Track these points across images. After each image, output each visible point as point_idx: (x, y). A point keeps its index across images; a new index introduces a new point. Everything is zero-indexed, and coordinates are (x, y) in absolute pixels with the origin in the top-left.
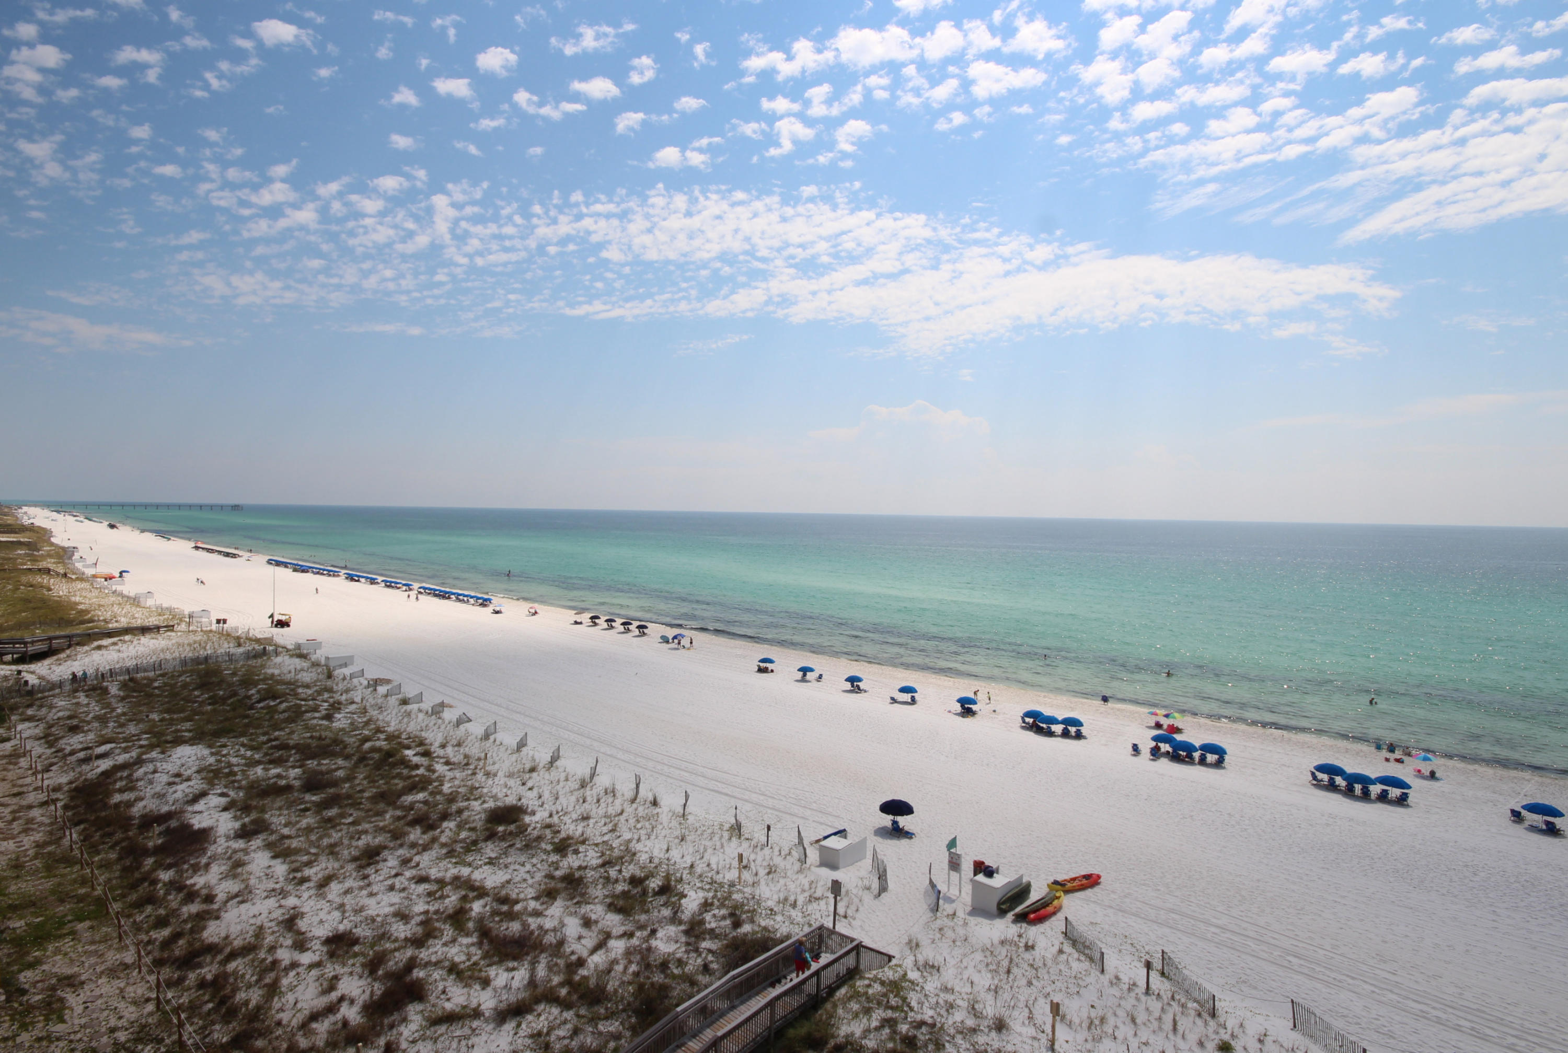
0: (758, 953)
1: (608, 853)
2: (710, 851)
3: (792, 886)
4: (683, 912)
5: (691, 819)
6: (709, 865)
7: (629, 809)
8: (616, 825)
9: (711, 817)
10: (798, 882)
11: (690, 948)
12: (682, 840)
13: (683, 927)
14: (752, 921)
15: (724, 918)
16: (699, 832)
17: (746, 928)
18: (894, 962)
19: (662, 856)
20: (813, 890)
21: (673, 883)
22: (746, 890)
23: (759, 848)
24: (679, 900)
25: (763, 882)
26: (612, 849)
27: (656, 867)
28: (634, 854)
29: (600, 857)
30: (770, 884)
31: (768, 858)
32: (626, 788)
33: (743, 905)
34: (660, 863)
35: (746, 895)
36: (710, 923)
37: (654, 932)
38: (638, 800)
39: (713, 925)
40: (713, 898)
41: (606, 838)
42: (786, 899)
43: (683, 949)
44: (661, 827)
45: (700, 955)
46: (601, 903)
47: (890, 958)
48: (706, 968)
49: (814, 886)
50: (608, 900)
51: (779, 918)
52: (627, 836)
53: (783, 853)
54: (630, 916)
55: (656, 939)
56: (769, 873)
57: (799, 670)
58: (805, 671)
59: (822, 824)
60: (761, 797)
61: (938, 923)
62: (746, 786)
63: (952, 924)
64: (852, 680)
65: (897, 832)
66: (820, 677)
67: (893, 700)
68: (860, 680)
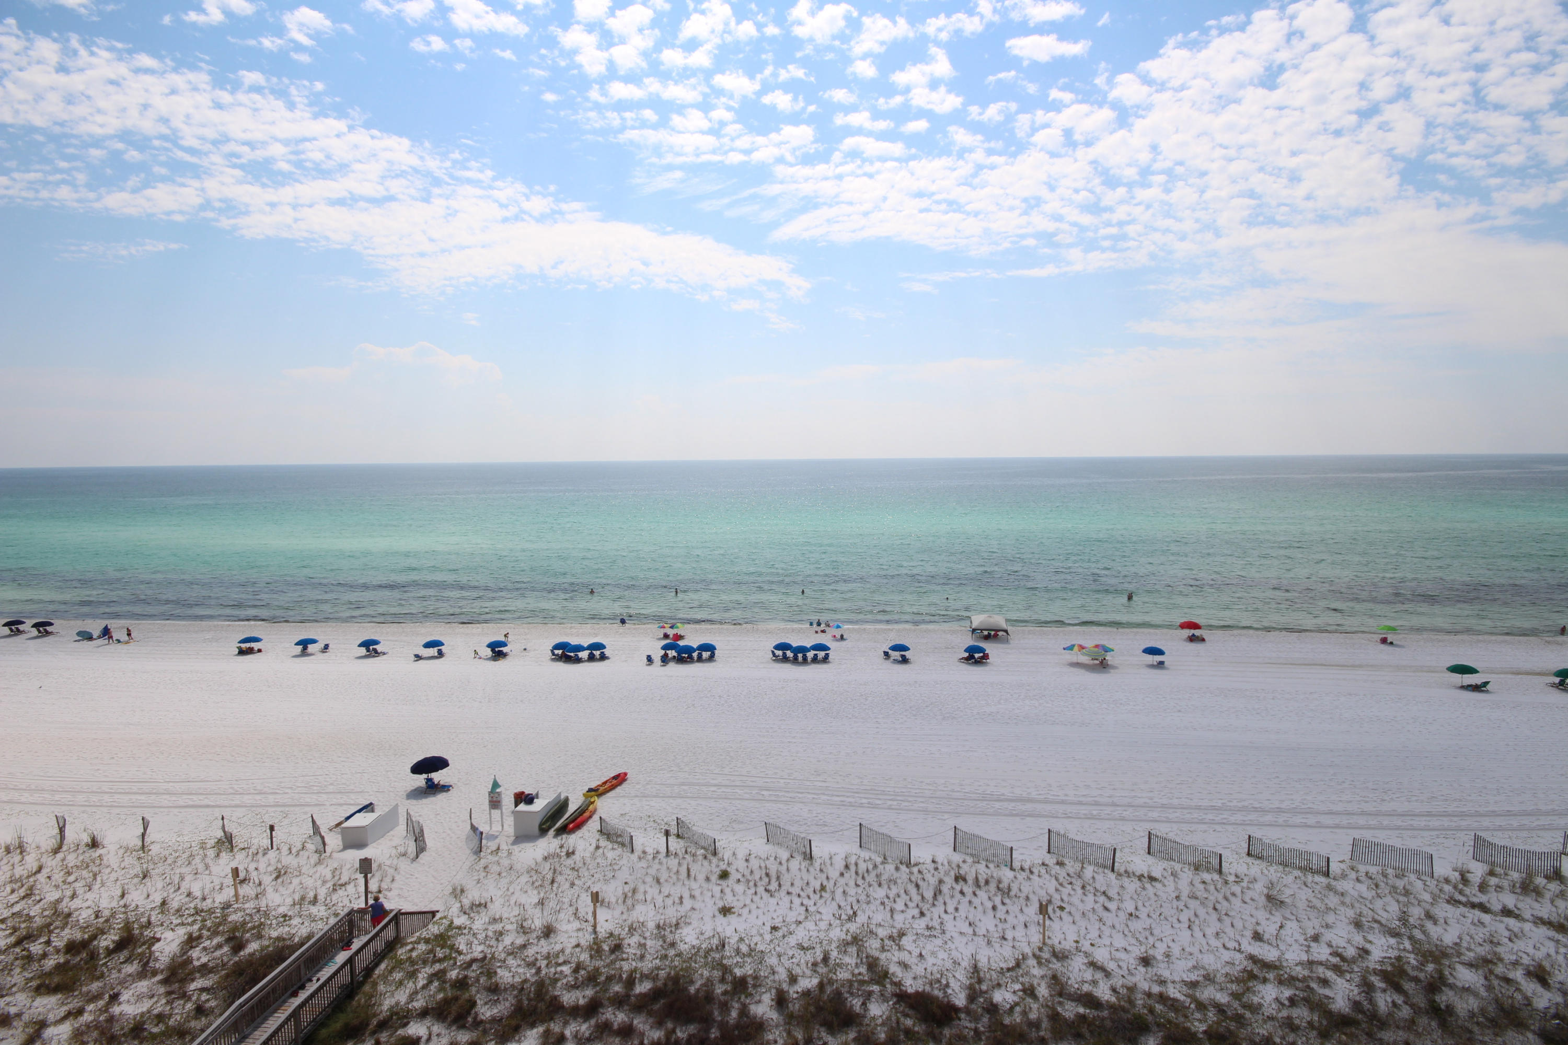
0: (272, 968)
1: (23, 926)
2: (188, 878)
3: (309, 882)
4: (157, 960)
5: (155, 849)
6: (189, 895)
7: (52, 863)
8: (31, 888)
9: (186, 839)
10: (318, 875)
11: (174, 996)
12: (145, 877)
13: (159, 977)
14: (259, 936)
15: (219, 946)
16: (169, 861)
17: (253, 947)
18: (438, 916)
19: (114, 904)
20: (337, 878)
21: (137, 932)
22: (246, 906)
23: (260, 854)
24: (149, 948)
25: (270, 890)
26: (29, 918)
27: (107, 921)
28: (69, 915)
29: (11, 934)
30: (281, 889)
31: (273, 861)
32: (46, 837)
33: (244, 923)
34: (113, 915)
35: (247, 912)
36: (199, 959)
37: (114, 998)
38: (65, 848)
39: (204, 960)
40: (200, 929)
41: (16, 908)
42: (303, 898)
43: (164, 1001)
44: (109, 870)
45: (189, 999)
46: (23, 990)
47: (433, 913)
48: (200, 1011)
49: (337, 873)
50: (34, 984)
51: (295, 921)
52: (53, 896)
53: (294, 850)
54: (73, 991)
55: (120, 1004)
56: (277, 878)
57: (297, 644)
58: (304, 644)
59: (341, 805)
60: (258, 797)
61: (483, 862)
62: (231, 791)
63: (497, 858)
64: (367, 644)
65: (433, 788)
66: (326, 647)
67: (418, 657)
68: (376, 642)
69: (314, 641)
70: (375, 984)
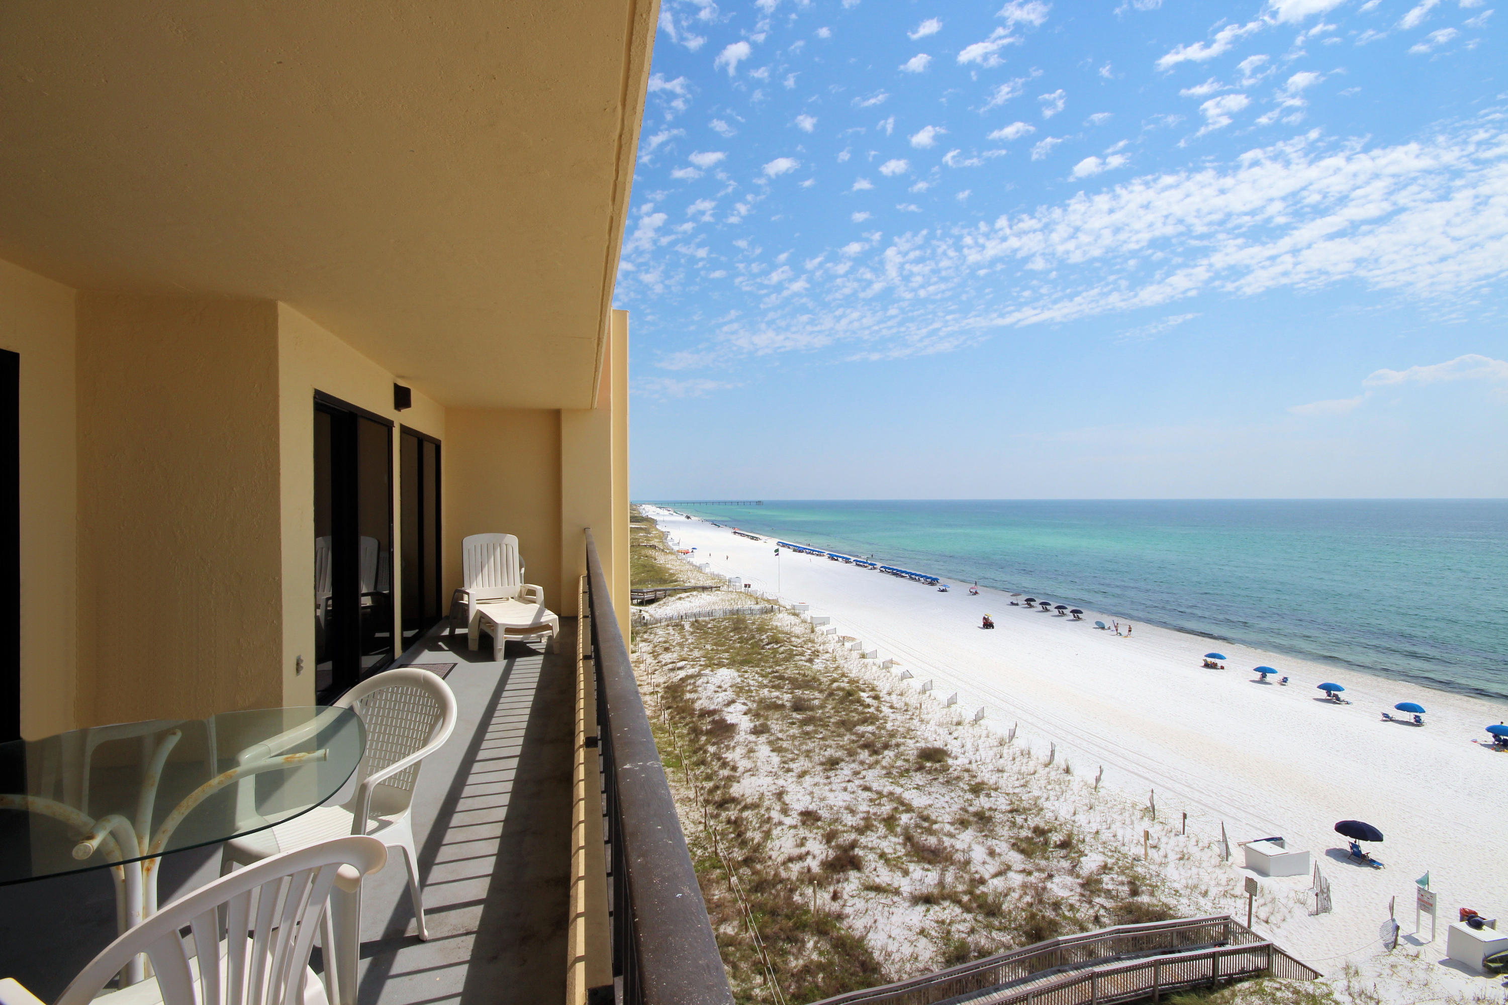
1: (1016, 803)
2: (1118, 824)
3: (1206, 878)
4: (1081, 868)
5: (1102, 792)
6: (1114, 836)
7: (1042, 772)
8: (1027, 782)
9: (1125, 795)
10: (1214, 876)
11: (1084, 899)
12: (1091, 808)
13: (1080, 881)
14: (1152, 894)
15: (1122, 883)
16: (1109, 805)
17: (1144, 899)
18: (1320, 979)
19: (1068, 817)
20: (1230, 887)
21: (1074, 842)
22: (1151, 867)
23: (1173, 834)
24: (1079, 857)
25: (1171, 866)
26: (1021, 800)
27: (1061, 825)
28: (1042, 809)
29: (1010, 804)
30: (1181, 869)
31: (1181, 844)
32: (1044, 756)
33: (1144, 878)
34: (1065, 823)
35: (1151, 871)
36: (1107, 884)
37: (1050, 876)
38: (1051, 766)
39: (1110, 887)
40: (1113, 864)
41: (1017, 791)
42: (1196, 887)
43: (1077, 898)
44: (1071, 792)
45: (1093, 907)
46: (1006, 841)
47: (1317, 975)
48: (1097, 920)
49: (1232, 883)
50: (1013, 841)
51: (1184, 901)
52: (1036, 793)
53: (1200, 845)
54: (1031, 858)
55: (1052, 883)
56: (1181, 859)
57: (1257, 670)
58: (1264, 671)
59: (1257, 829)
60: (1187, 789)
61: (1392, 959)
62: (1167, 775)
63: (1411, 965)
64: (1327, 688)
65: (1358, 858)
66: (1285, 680)
67: (1387, 718)
68: (1339, 689)
69: (1273, 671)
70: (1234, 995)
